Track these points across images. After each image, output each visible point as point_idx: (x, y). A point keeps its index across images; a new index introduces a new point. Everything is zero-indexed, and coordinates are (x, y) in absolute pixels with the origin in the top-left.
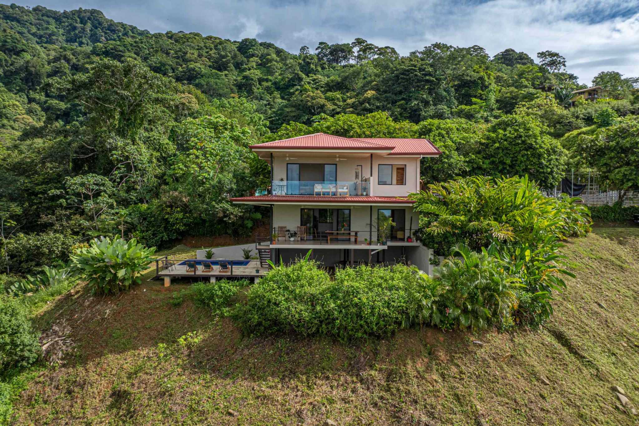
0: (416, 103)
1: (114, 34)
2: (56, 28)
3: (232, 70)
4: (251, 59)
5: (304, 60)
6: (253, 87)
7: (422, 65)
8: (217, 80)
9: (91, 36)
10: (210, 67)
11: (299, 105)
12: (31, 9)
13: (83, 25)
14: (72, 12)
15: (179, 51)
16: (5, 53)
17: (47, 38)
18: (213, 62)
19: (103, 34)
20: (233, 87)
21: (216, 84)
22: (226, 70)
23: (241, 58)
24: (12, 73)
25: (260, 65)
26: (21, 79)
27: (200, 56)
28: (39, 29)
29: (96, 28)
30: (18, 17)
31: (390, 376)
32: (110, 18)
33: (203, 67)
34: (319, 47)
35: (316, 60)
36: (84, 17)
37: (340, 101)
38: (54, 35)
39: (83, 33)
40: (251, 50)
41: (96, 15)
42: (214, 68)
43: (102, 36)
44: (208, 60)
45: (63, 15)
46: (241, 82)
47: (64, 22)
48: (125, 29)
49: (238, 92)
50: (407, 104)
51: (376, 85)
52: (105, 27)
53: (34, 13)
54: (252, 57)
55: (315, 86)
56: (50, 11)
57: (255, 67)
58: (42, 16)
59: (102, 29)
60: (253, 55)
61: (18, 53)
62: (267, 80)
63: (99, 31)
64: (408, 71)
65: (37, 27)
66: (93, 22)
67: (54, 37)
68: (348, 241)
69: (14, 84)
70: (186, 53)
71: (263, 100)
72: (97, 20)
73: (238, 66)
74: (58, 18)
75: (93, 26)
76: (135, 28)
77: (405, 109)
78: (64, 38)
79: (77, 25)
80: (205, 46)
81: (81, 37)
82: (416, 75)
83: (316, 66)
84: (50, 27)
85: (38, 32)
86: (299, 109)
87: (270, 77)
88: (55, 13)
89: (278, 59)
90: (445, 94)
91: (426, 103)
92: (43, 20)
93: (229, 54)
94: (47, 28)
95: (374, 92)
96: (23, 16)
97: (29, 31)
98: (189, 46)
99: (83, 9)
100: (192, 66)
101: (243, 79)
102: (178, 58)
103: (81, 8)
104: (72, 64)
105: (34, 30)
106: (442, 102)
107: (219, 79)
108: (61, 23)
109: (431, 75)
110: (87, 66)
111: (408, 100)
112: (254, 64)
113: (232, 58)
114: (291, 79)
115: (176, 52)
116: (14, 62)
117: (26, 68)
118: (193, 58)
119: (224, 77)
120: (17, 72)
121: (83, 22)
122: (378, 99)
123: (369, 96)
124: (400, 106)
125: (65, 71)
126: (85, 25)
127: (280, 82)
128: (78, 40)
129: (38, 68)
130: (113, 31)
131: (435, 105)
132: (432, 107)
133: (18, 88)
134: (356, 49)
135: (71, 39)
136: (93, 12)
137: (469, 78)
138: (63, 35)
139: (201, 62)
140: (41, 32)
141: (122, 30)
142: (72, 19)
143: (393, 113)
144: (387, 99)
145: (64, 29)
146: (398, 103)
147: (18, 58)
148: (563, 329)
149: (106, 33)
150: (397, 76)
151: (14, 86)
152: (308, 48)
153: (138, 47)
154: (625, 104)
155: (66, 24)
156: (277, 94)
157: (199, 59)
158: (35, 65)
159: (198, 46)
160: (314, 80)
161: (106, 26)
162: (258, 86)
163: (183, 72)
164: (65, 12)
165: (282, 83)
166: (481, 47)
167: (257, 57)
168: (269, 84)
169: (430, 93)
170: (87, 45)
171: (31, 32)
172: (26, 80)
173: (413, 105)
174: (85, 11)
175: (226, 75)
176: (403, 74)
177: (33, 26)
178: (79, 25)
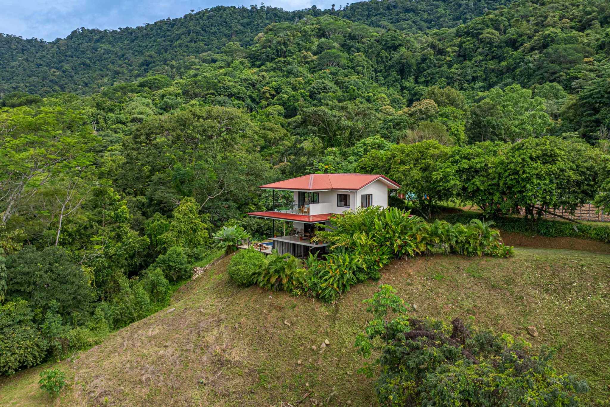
3: (596, 27)
9: (475, 9)
10: (571, 28)
13: (467, 1)
16: (386, 51)
22: (588, 28)
24: (390, 67)
26: (396, 71)
27: (562, 17)
39: (468, 9)
44: (569, 21)
47: (451, 2)
61: (395, 48)
70: (546, 18)
78: (451, 18)
79: (462, 2)
84: (439, 10)
85: (429, 17)
92: (433, 5)
94: (436, 12)
98: (552, 8)
100: (548, 32)
102: (537, 24)
104: (437, 50)
110: (448, 49)
115: (536, 18)
116: (392, 57)
117: (400, 60)
118: (552, 22)
120: (393, 66)
128: (462, 17)
129: (409, 59)
135: (457, 17)
138: (450, 15)
139: (560, 25)
145: (451, 9)
147: (396, 52)
157: (558, 22)
159: (563, 6)
163: (538, 40)
171: (423, 19)
175: (587, 35)
177: (425, 13)
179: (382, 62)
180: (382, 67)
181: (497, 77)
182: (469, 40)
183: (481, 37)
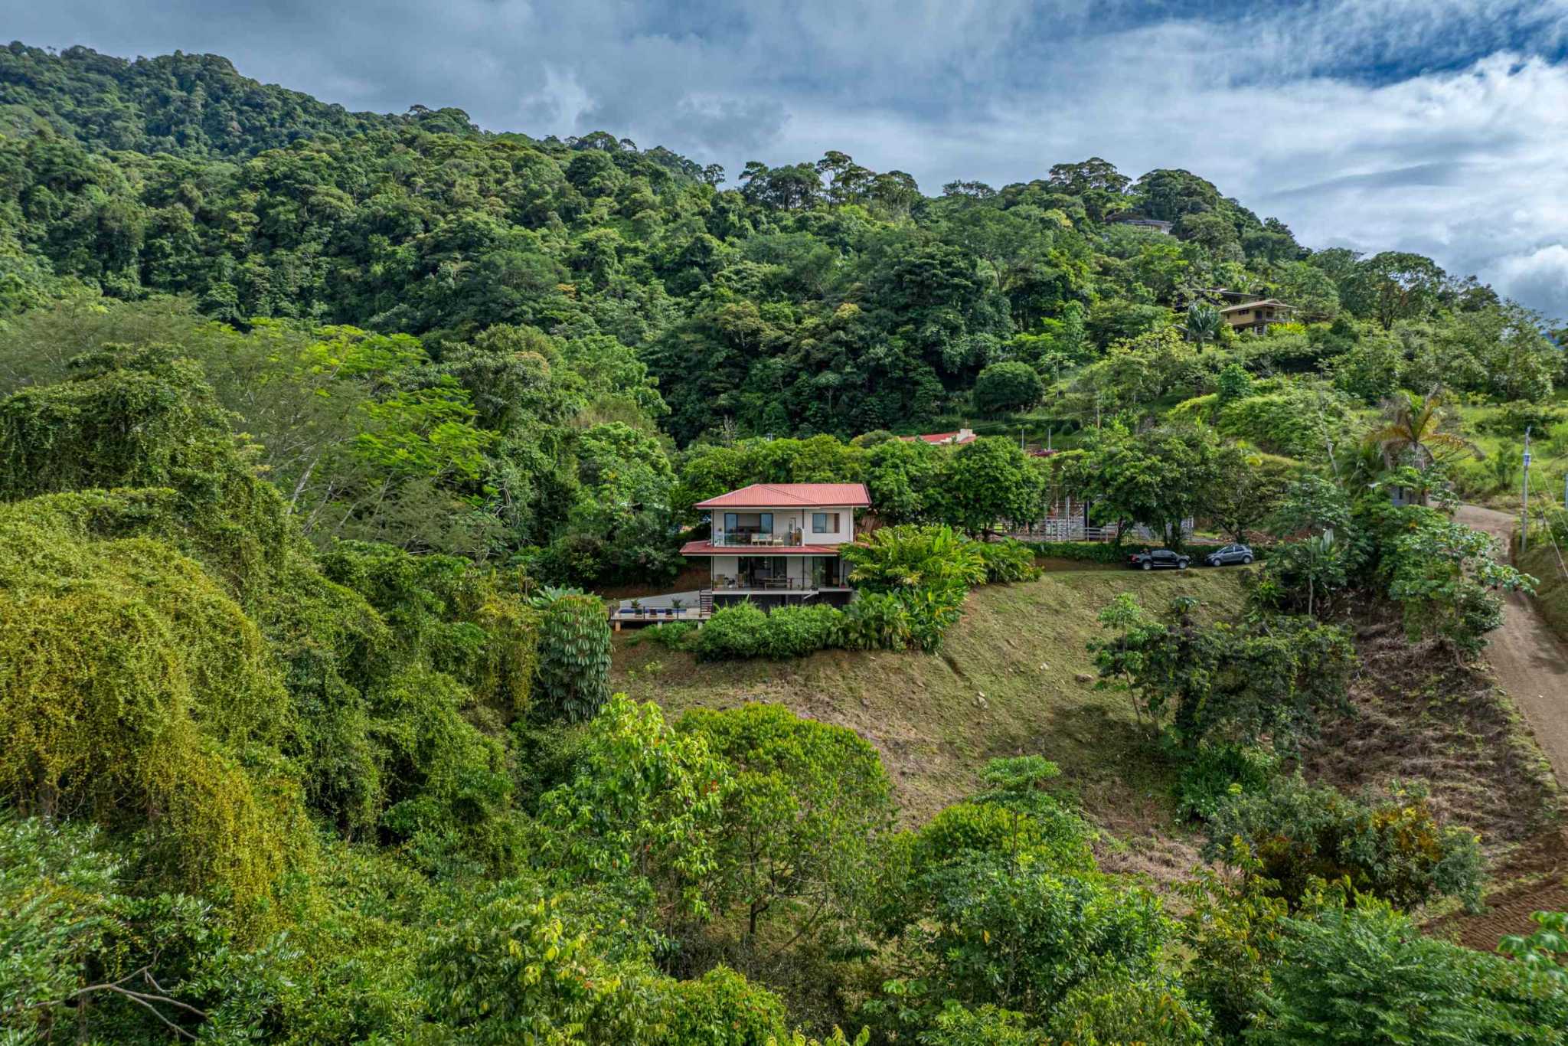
0: (935, 330)
1: (260, 114)
2: (121, 99)
3: (556, 226)
4: (599, 201)
5: (714, 204)
6: (607, 269)
7: (947, 255)
8: (529, 255)
9: (206, 118)
10: (506, 216)
11: (710, 328)
12: (58, 54)
13: (184, 94)
14: (157, 60)
15: (436, 180)
16: (49, 188)
17: (100, 125)
18: (513, 207)
19: (234, 114)
20: (561, 267)
21: (528, 265)
22: (542, 224)
23: (574, 196)
24: (68, 234)
25: (619, 212)
26: (87, 247)
27: (484, 192)
28: (79, 103)
29: (217, 100)
30: (30, 74)
31: (807, 678)
32: (249, 77)
33: (493, 219)
34: (746, 173)
35: (740, 202)
36: (187, 73)
37: (789, 321)
38: (118, 118)
39: (187, 112)
40: (596, 179)
41: (216, 68)
42: (517, 221)
43: (232, 119)
44: (501, 202)
45: (136, 68)
46: (579, 256)
47: (140, 86)
48: (285, 101)
49: (573, 277)
50: (917, 330)
51: (859, 289)
52: (239, 98)
53: (66, 62)
54: (598, 197)
55: (739, 286)
56: (104, 59)
57: (606, 217)
58: (88, 70)
59: (231, 103)
60: (600, 192)
61: (78, 187)
62: (636, 252)
63: (224, 108)
64: (919, 266)
65: (76, 99)
66: (208, 86)
67: (118, 123)
68: (785, 587)
69: (72, 256)
70: (452, 185)
71: (628, 298)
72: (219, 81)
73: (569, 215)
74: (125, 76)
75: (210, 95)
76: (310, 99)
77: (914, 341)
78: (142, 124)
79: (171, 93)
80: (493, 167)
81: (182, 122)
82: (935, 275)
83: (741, 217)
84: (107, 97)
85: (79, 110)
86: (709, 337)
87: (639, 244)
88: (118, 62)
89: (658, 199)
90: (989, 310)
91: (954, 330)
92: (89, 81)
93: (549, 189)
94: (101, 101)
95: (854, 307)
96: (42, 74)
97: (57, 109)
98: (457, 166)
99: (185, 54)
100: (470, 219)
101: (584, 249)
102: (433, 196)
103: (178, 52)
104: (196, 210)
105: (69, 105)
106: (984, 325)
107: (530, 250)
108: (131, 87)
109: (964, 276)
110: (233, 215)
111: (919, 323)
112: (604, 211)
113: (556, 197)
114: (688, 249)
115: (429, 183)
116: (71, 208)
117: (99, 220)
118: (470, 199)
119: (539, 243)
120: (77, 232)
121: (186, 84)
122: (861, 321)
123: (846, 315)
124: (905, 336)
125: (185, 226)
126: (190, 92)
127: (663, 256)
128: (173, 128)
129: (126, 221)
130: (259, 108)
131: (971, 332)
132: (966, 337)
133: (81, 267)
134: (827, 178)
135: (158, 127)
136: (209, 61)
137: (1038, 277)
138: (139, 117)
139: (488, 208)
140: (85, 111)
141: (280, 103)
142: (158, 77)
143: (890, 350)
144: (879, 321)
145: (140, 103)
146: (901, 330)
147: (79, 198)
148: (956, 657)
149: (240, 112)
150: (900, 276)
151: (74, 261)
152: (721, 169)
153: (343, 169)
154: (1299, 343)
155: (146, 90)
156: (658, 285)
157: (482, 200)
158: (118, 215)
159: (477, 167)
160: (738, 272)
161: (241, 94)
162: (617, 266)
163: (450, 231)
164: (140, 62)
165: (668, 258)
166: (1107, 161)
167: (609, 195)
168: (639, 260)
169: (963, 311)
170: (197, 140)
171: (63, 111)
172: (97, 248)
173: (928, 333)
174: (190, 59)
175: (544, 238)
176: (910, 272)
177: (67, 97)
178: (175, 93)
179: (41, 217)
180: (41, 229)
181: (359, 294)
182: (283, 203)
183: (313, 199)
